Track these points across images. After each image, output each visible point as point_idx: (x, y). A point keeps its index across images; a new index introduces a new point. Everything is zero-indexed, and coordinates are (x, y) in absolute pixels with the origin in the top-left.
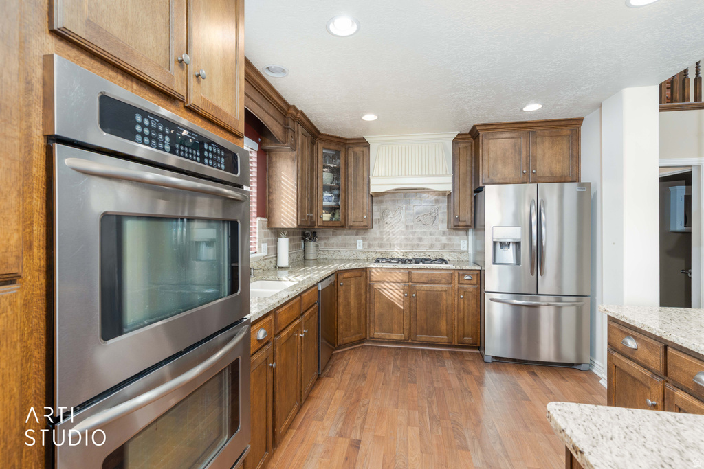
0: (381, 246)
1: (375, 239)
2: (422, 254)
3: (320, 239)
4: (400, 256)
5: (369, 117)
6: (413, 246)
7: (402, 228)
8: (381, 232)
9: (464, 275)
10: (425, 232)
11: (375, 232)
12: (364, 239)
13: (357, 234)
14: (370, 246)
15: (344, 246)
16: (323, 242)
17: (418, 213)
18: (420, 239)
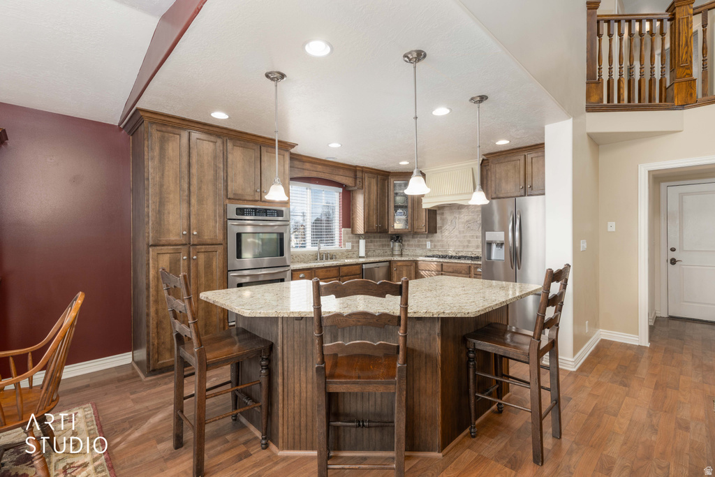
0: (442, 246)
1: (438, 241)
2: (470, 253)
3: (405, 241)
4: (454, 254)
5: (404, 163)
6: (464, 247)
7: (456, 233)
8: (442, 236)
9: (477, 268)
10: (473, 236)
11: (438, 236)
12: (431, 241)
13: (427, 238)
14: (435, 246)
15: (418, 246)
16: (406, 243)
17: (467, 221)
18: (469, 241)
